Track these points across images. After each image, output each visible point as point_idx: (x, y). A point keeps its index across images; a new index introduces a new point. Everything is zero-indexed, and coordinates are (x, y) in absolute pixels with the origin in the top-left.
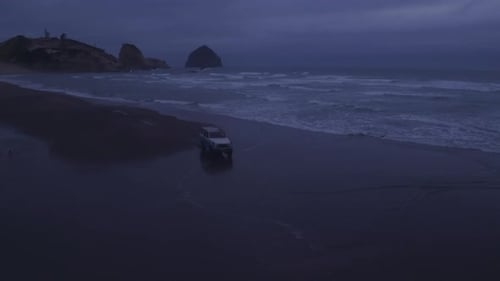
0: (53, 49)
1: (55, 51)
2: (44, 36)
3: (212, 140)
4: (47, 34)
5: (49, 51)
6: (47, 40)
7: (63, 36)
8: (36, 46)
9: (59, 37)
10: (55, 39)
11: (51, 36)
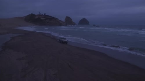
0: (43, 18)
1: (44, 19)
2: (39, 14)
3: (63, 40)
4: (40, 13)
5: (42, 19)
6: (40, 15)
7: (45, 14)
8: (37, 17)
9: (44, 14)
10: (42, 15)
11: (41, 14)
